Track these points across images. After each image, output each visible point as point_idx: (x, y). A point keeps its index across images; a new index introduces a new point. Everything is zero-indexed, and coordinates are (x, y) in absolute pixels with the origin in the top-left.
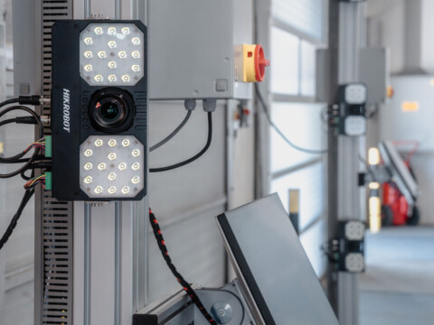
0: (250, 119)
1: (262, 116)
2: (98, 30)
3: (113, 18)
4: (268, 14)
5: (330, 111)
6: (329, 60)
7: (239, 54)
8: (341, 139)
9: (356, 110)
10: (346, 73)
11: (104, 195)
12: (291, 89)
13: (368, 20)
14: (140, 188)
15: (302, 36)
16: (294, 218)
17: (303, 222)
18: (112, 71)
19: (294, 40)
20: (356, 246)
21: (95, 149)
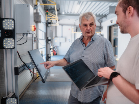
0: (36, 42)
1: (38, 42)
2: (6, 20)
3: (9, 18)
4: (38, 28)
5: (46, 40)
6: (46, 34)
7: (31, 27)
8: (48, 44)
9: (50, 40)
10: (48, 36)
11: (8, 48)
12: (41, 38)
13: (51, 31)
14: (14, 47)
15: (43, 31)
16: (42, 55)
17: (43, 55)
18: (9, 27)
19: (42, 32)
20: (50, 57)
21: (6, 40)
